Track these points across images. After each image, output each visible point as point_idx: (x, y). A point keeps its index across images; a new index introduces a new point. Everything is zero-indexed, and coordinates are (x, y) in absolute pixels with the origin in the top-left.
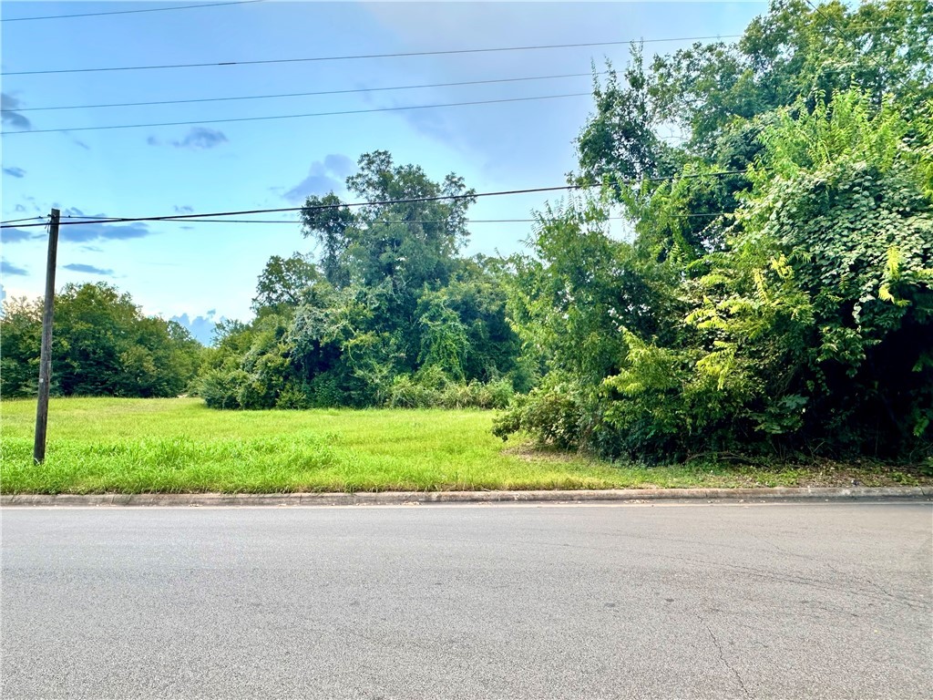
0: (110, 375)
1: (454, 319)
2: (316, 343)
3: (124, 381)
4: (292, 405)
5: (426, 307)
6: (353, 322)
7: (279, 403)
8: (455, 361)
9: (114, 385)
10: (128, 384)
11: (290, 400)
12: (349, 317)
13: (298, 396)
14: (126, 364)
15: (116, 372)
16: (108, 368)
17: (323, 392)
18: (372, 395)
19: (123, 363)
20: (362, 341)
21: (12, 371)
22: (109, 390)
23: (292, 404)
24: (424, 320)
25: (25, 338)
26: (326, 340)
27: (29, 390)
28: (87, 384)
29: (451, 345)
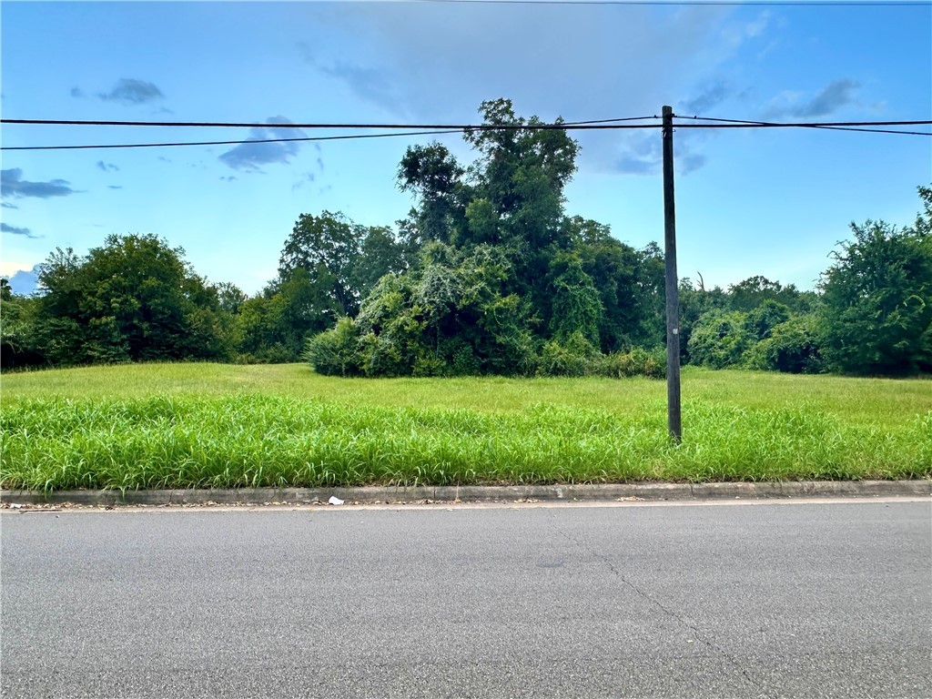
0: (175, 338)
1: (589, 284)
2: (451, 306)
3: (193, 345)
4: (430, 373)
5: (562, 268)
6: (489, 283)
7: (416, 369)
8: (594, 327)
9: (181, 349)
10: (197, 349)
11: (429, 367)
12: (485, 278)
13: (435, 363)
14: (194, 326)
15: (183, 335)
16: (173, 332)
17: (460, 358)
18: (517, 362)
19: (190, 324)
20: (505, 304)
21: (72, 332)
22: (176, 355)
23: (430, 371)
24: (559, 282)
25: (84, 295)
26: (464, 302)
27: (96, 354)
28: (152, 349)
29: (591, 310)
